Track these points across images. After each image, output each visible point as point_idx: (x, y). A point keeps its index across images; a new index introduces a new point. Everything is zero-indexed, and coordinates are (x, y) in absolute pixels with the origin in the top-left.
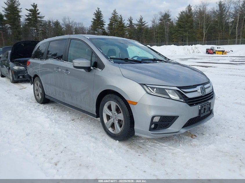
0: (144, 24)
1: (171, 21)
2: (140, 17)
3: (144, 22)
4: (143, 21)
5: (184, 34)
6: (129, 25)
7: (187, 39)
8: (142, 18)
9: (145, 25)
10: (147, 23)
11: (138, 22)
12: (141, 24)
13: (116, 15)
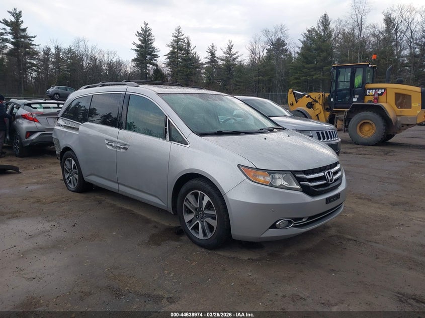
0: (236, 58)
1: (288, 52)
2: (228, 43)
3: (235, 54)
4: (234, 51)
5: (314, 77)
6: (209, 60)
7: (321, 86)
8: (232, 46)
9: (237, 60)
10: (241, 55)
11: (225, 53)
12: (230, 57)
13: (180, 39)
